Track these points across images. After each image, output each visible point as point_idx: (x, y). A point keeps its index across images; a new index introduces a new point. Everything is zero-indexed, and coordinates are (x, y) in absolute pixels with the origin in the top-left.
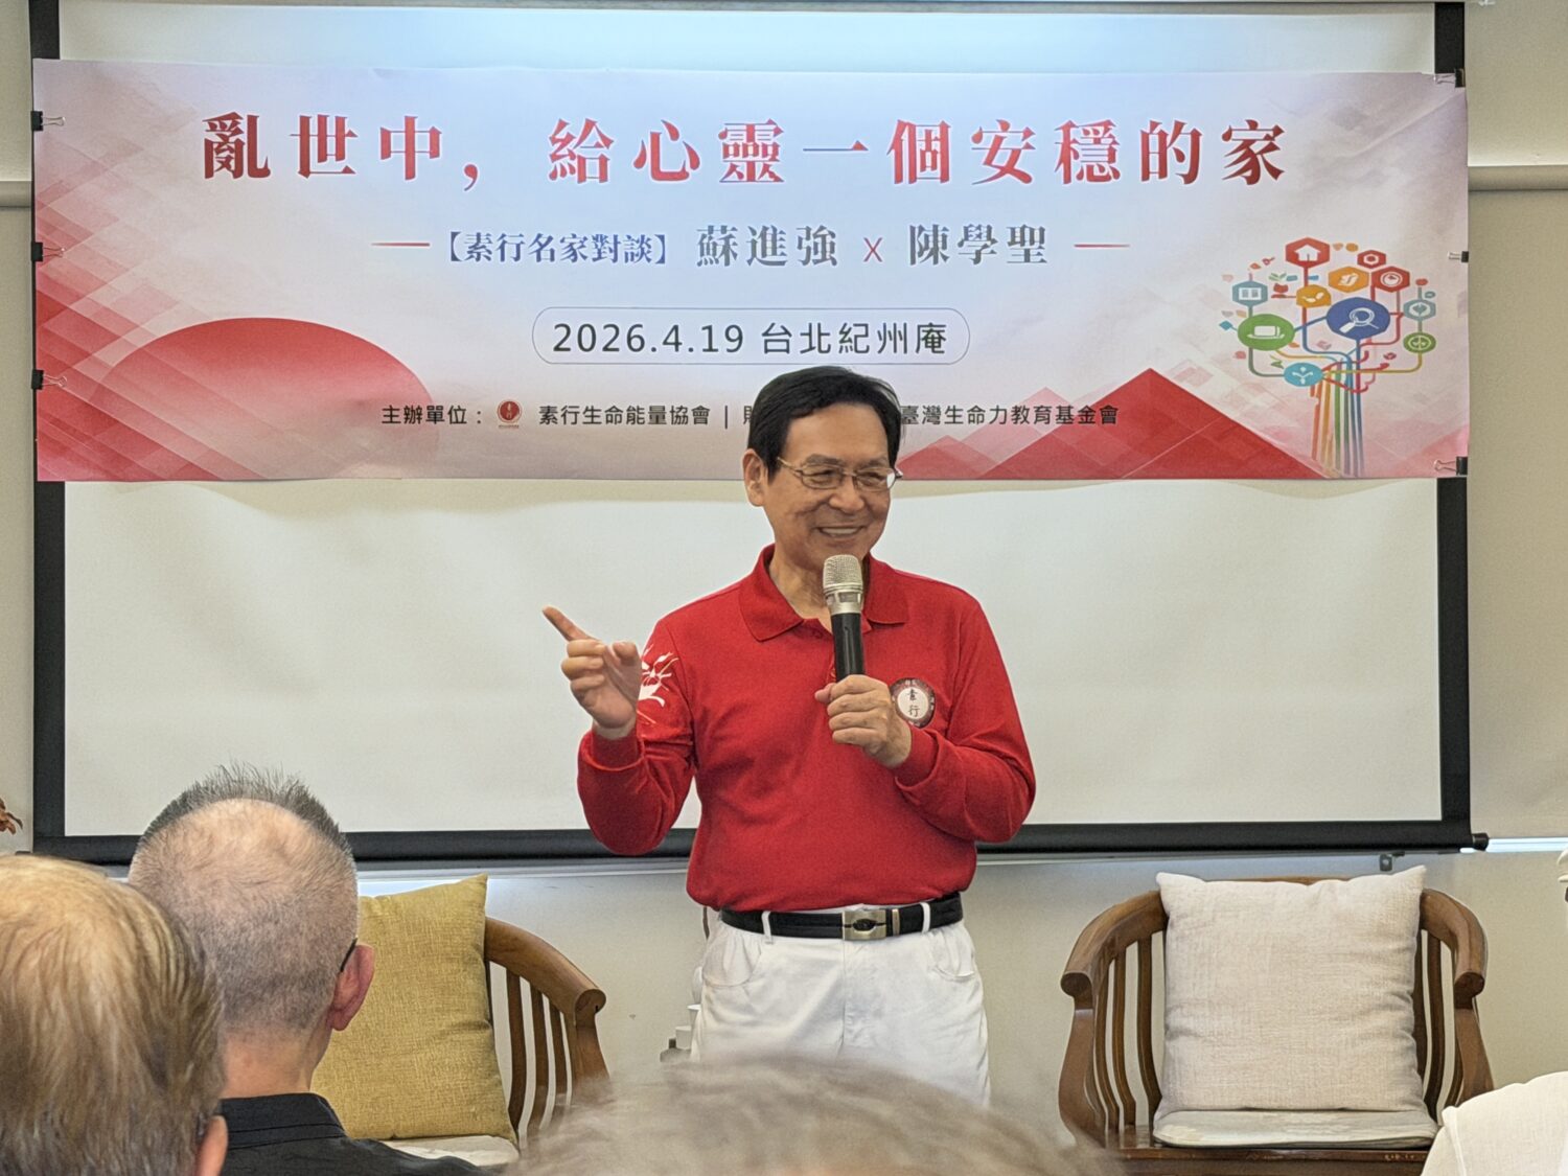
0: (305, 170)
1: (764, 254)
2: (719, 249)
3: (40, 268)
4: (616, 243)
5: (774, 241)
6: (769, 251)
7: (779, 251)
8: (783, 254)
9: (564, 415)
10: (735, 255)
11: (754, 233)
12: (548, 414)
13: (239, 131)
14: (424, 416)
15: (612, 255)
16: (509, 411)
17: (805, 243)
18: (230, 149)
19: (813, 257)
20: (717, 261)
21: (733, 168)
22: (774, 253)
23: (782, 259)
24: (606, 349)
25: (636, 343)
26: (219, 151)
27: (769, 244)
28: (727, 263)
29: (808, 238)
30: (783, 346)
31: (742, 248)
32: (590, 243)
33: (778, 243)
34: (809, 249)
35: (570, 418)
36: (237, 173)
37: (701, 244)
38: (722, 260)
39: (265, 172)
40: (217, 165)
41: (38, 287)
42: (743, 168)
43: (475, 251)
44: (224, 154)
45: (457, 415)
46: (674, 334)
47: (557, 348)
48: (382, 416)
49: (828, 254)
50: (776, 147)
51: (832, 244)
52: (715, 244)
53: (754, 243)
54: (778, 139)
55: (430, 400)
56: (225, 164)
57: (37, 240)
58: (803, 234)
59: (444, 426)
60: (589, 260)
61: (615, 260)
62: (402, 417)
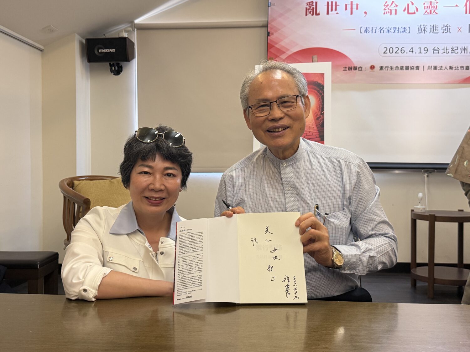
0: (328, 13)
1: (433, 31)
2: (423, 30)
3: (269, 37)
4: (398, 29)
5: (436, 28)
6: (434, 30)
7: (437, 30)
8: (438, 31)
9: (385, 68)
10: (426, 31)
11: (431, 26)
12: (381, 68)
13: (313, 5)
14: (353, 69)
15: (397, 32)
16: (372, 67)
17: (443, 28)
18: (311, 9)
19: (445, 31)
20: (422, 33)
21: (426, 11)
22: (436, 31)
23: (437, 32)
24: (396, 53)
25: (403, 51)
26: (309, 10)
27: (435, 29)
28: (425, 33)
29: (444, 27)
30: (438, 52)
31: (428, 29)
32: (392, 29)
33: (437, 28)
34: (444, 30)
35: (387, 69)
36: (313, 15)
37: (419, 29)
38: (423, 32)
39: (319, 14)
40: (308, 13)
41: (268, 42)
42: (429, 11)
43: (366, 31)
44: (310, 11)
45: (360, 69)
46: (411, 49)
47: (384, 53)
48: (343, 69)
49: (448, 31)
50: (437, 6)
51: (450, 28)
52: (422, 29)
53: (431, 28)
54: (437, 5)
55: (354, 65)
56: (310, 13)
57: (269, 31)
58: (443, 26)
59: (357, 71)
60: (392, 33)
61: (398, 32)
62: (347, 69)
